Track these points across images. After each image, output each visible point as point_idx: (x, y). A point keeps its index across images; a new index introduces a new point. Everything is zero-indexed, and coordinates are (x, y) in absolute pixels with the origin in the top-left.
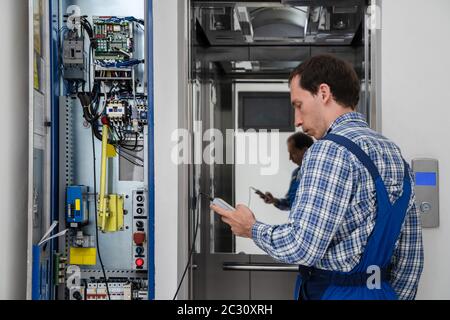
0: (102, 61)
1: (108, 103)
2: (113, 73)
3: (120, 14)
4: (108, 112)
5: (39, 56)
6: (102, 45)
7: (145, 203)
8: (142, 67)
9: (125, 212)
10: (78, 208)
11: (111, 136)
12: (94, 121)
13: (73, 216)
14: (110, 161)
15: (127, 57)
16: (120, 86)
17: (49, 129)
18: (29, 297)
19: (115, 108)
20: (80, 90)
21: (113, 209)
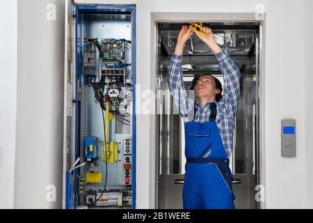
0: (106, 65)
1: (109, 88)
2: (112, 71)
3: (117, 38)
4: (109, 94)
5: (70, 62)
6: (106, 55)
7: (131, 146)
8: (130, 68)
9: (119, 152)
10: (91, 150)
11: (111, 108)
12: (101, 99)
13: (88, 154)
14: (110, 122)
15: (120, 62)
16: (116, 79)
17: (75, 104)
18: (64, 208)
19: (114, 92)
20: (93, 81)
21: (112, 150)
